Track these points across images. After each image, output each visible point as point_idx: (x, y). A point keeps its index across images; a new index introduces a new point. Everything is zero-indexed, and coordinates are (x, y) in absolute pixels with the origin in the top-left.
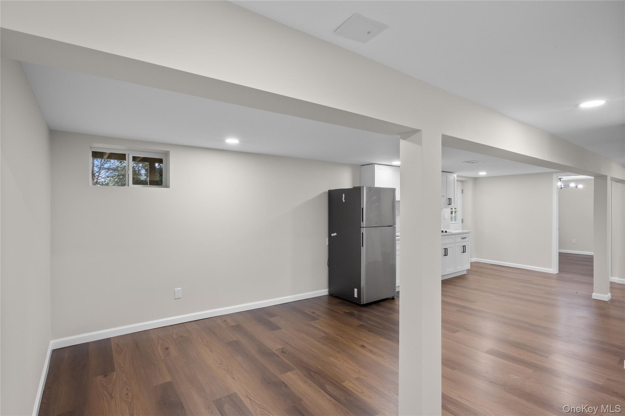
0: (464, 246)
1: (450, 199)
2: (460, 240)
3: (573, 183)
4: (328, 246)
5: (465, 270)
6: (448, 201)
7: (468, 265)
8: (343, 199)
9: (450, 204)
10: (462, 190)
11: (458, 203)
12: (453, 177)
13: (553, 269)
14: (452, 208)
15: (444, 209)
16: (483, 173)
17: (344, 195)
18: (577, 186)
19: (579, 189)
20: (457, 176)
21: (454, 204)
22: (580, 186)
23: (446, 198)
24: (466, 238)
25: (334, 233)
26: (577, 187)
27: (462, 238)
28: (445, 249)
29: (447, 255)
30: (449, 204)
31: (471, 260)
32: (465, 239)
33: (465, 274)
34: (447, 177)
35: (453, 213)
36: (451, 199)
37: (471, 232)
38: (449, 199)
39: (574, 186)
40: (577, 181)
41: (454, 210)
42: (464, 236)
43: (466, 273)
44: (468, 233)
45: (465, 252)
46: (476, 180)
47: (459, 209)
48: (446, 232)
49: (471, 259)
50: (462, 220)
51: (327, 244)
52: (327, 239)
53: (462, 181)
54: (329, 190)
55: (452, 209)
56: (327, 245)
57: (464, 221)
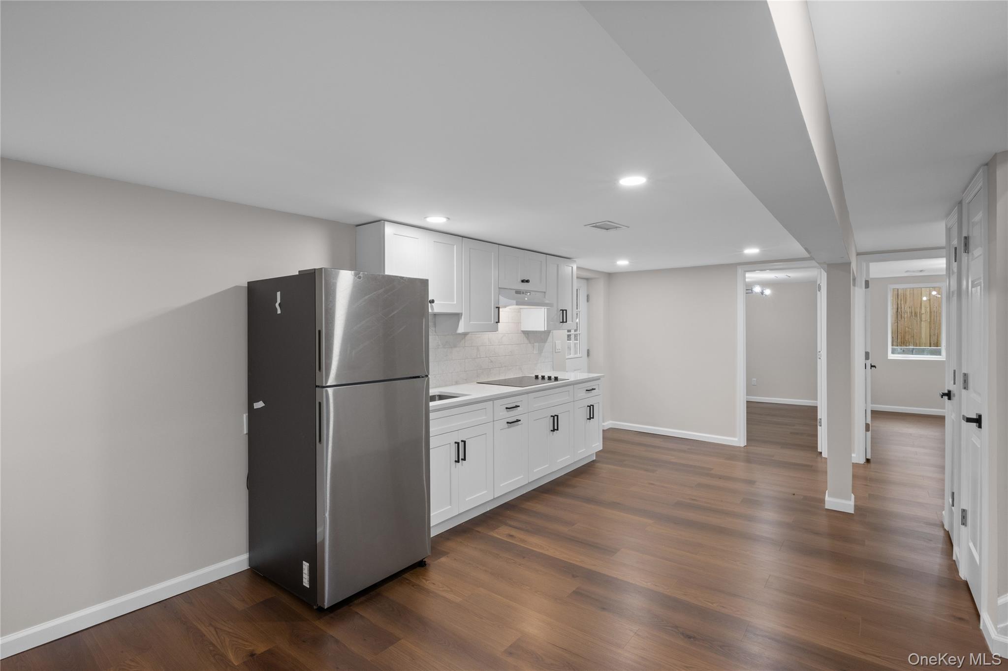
0: (590, 407)
1: (565, 312)
2: (582, 394)
3: (758, 286)
4: (247, 436)
5: (593, 454)
6: (560, 314)
7: (598, 444)
8: (277, 305)
9: (565, 321)
10: (588, 296)
11: (579, 319)
12: (571, 268)
13: (738, 439)
14: (569, 329)
15: (554, 331)
16: (623, 263)
17: (279, 294)
18: (762, 291)
19: (766, 295)
20: (577, 267)
21: (572, 321)
22: (768, 292)
23: (558, 309)
24: (595, 389)
25: (258, 402)
26: (762, 293)
27: (587, 390)
28: (554, 417)
29: (557, 430)
30: (563, 322)
31: (603, 426)
32: (593, 391)
33: (593, 461)
34: (558, 266)
35: (572, 337)
36: (566, 310)
37: (603, 376)
38: (563, 310)
39: (759, 292)
40: (765, 284)
41: (573, 332)
42: (589, 385)
43: (595, 458)
44: (598, 379)
45: (593, 418)
46: (610, 276)
47: (583, 331)
48: (556, 379)
49: (603, 424)
50: (588, 351)
51: (245, 431)
52: (245, 417)
53: (587, 279)
54: (248, 282)
55: (569, 331)
56: (245, 433)
57: (591, 353)
